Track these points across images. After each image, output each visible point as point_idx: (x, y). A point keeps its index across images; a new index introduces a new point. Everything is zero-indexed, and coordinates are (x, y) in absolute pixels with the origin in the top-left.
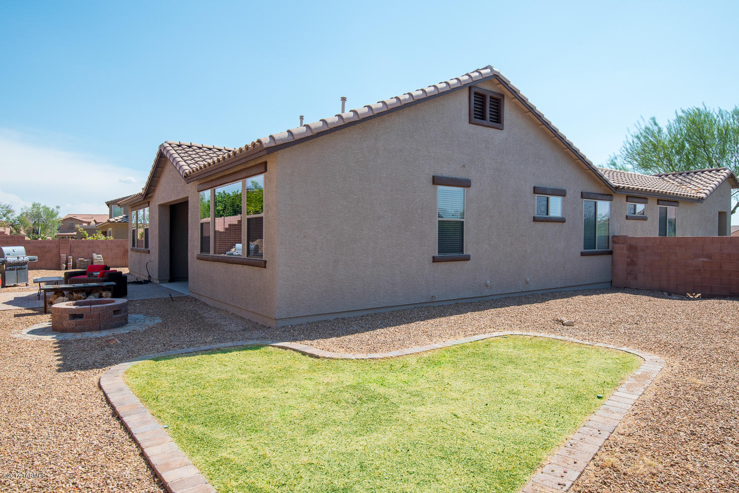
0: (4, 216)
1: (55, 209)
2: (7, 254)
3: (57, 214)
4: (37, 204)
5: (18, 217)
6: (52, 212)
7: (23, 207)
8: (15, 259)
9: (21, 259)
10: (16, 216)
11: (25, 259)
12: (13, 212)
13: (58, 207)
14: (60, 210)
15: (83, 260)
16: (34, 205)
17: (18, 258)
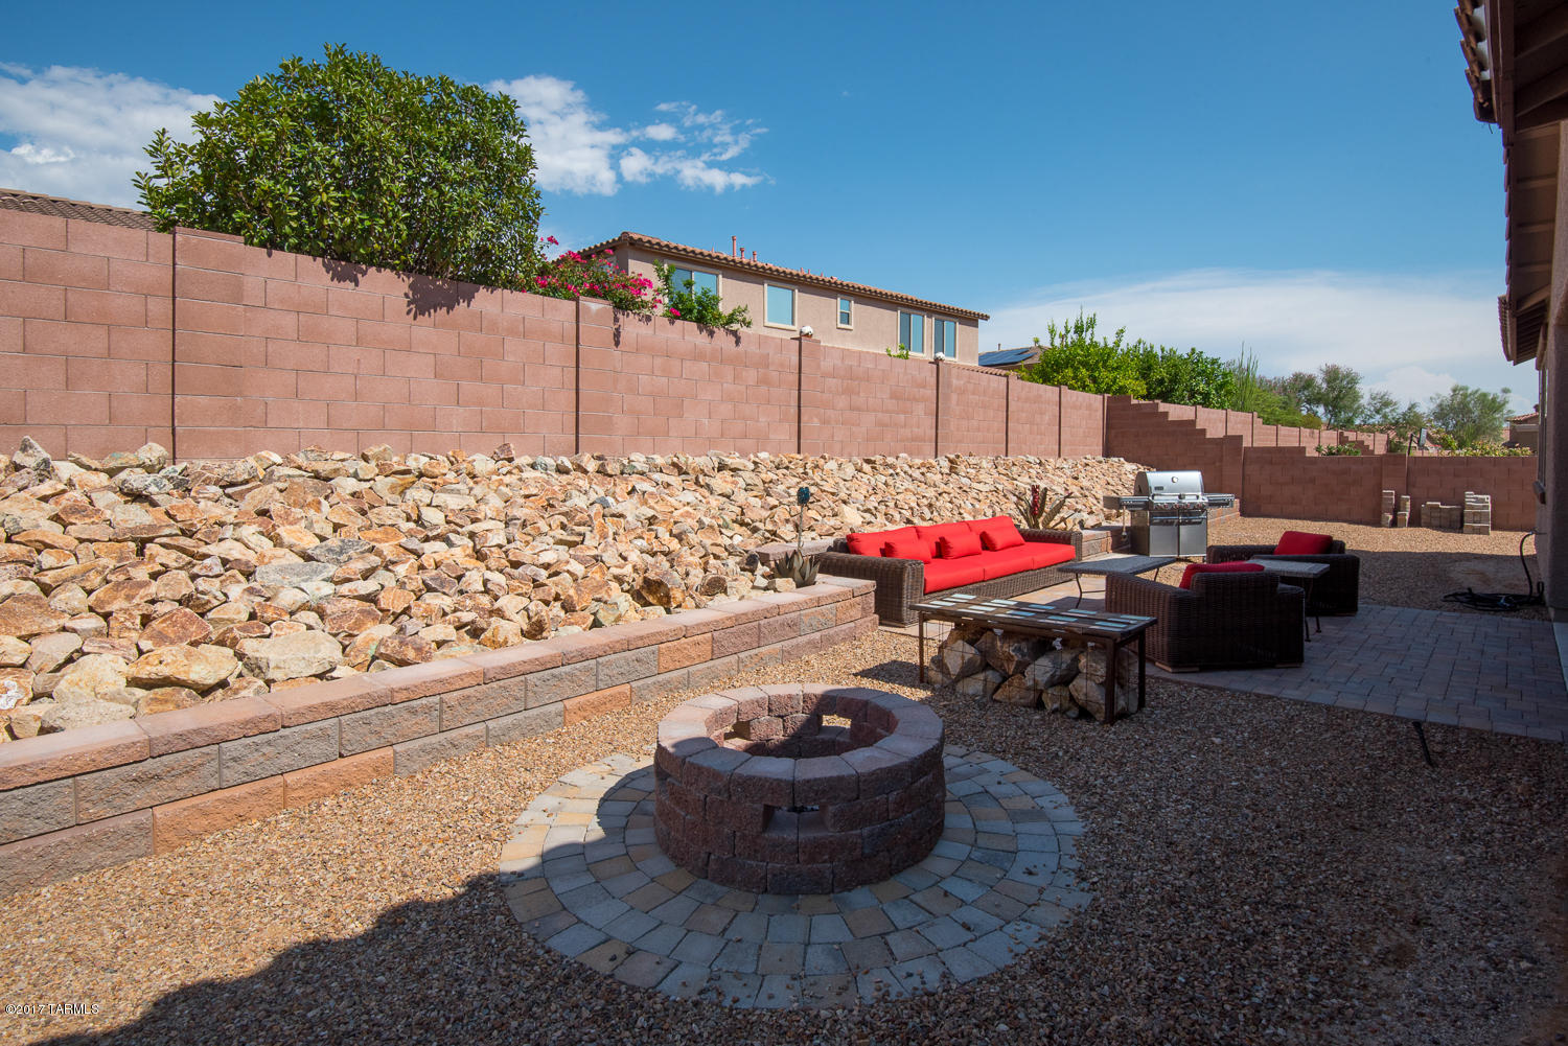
0: (1377, 412)
1: (1500, 394)
2: (1156, 488)
3: (1504, 404)
4: (1461, 389)
5: (1404, 414)
6: (1494, 400)
7: (1434, 396)
8: (1174, 500)
9: (1189, 499)
10: (1399, 411)
11: (1200, 500)
12: (1395, 404)
13: (1506, 391)
14: (1511, 397)
15: (1437, 507)
16: (1454, 391)
17: (1180, 497)
